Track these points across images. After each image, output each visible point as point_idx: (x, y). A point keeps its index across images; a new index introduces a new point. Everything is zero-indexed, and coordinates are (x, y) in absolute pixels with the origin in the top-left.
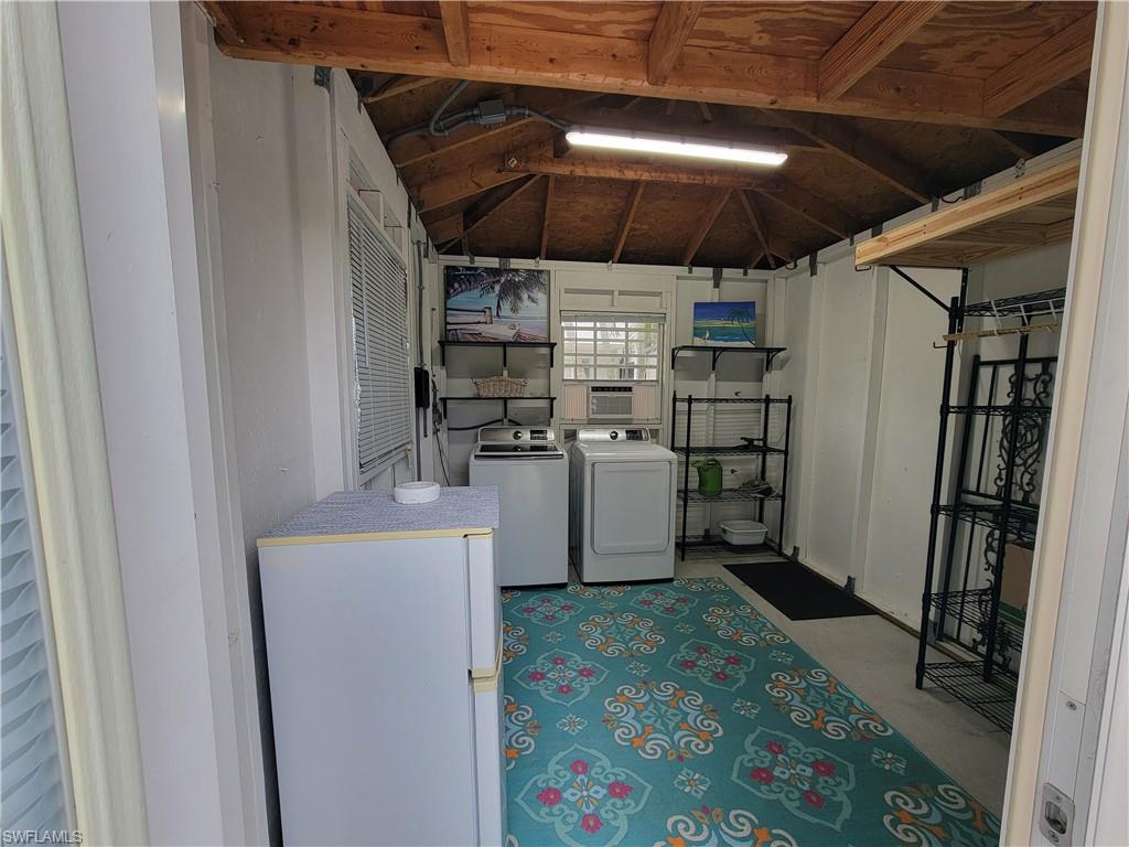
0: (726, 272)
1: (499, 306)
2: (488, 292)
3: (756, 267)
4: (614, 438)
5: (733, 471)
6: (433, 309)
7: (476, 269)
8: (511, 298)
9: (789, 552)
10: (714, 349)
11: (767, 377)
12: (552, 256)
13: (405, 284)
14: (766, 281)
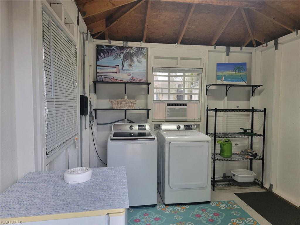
0: (232, 48)
1: (123, 65)
2: (117, 58)
3: (247, 46)
4: (179, 128)
5: (236, 145)
6: (90, 66)
7: (111, 46)
8: (129, 61)
10: (227, 86)
11: (252, 98)
12: (149, 40)
13: (76, 53)
14: (251, 53)
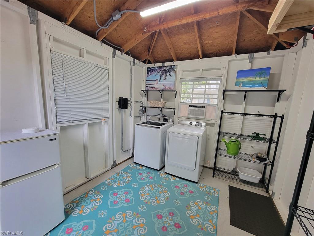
0: (256, 55)
1: (160, 78)
2: (158, 74)
4: (191, 124)
5: (252, 147)
8: (164, 75)
9: (270, 192)
10: (246, 91)
11: (277, 104)
14: (283, 56)
